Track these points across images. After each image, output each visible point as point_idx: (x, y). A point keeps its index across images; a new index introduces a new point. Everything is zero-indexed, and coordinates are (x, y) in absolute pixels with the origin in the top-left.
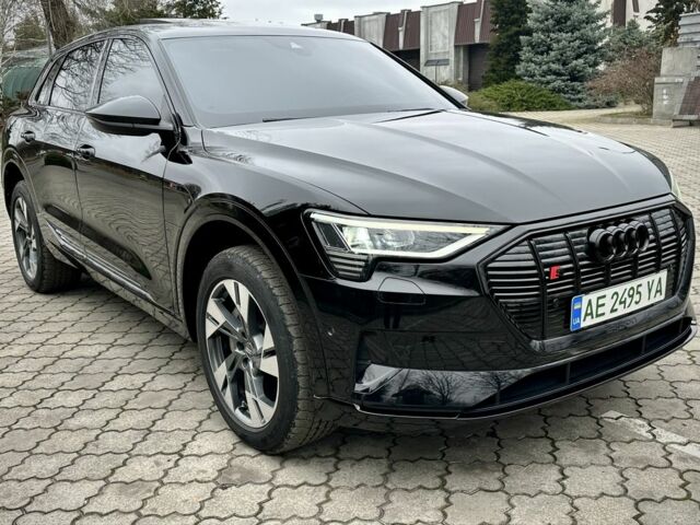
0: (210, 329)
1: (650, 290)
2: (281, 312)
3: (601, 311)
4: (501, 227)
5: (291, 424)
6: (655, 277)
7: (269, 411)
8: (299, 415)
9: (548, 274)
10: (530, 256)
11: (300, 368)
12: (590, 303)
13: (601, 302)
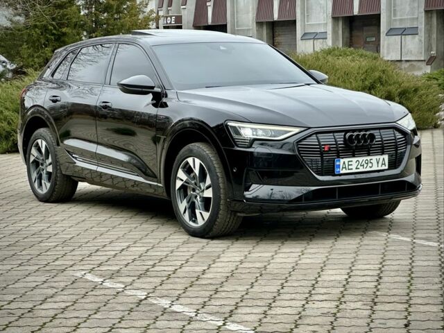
0: (179, 184)
1: (378, 163)
2: (215, 167)
3: (350, 167)
4: (303, 129)
5: (217, 217)
6: (381, 157)
7: (207, 215)
8: (220, 212)
9: (324, 148)
10: (316, 140)
11: (222, 190)
12: (344, 163)
13: (350, 163)
